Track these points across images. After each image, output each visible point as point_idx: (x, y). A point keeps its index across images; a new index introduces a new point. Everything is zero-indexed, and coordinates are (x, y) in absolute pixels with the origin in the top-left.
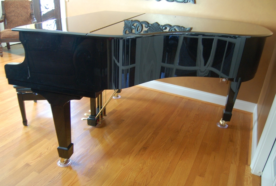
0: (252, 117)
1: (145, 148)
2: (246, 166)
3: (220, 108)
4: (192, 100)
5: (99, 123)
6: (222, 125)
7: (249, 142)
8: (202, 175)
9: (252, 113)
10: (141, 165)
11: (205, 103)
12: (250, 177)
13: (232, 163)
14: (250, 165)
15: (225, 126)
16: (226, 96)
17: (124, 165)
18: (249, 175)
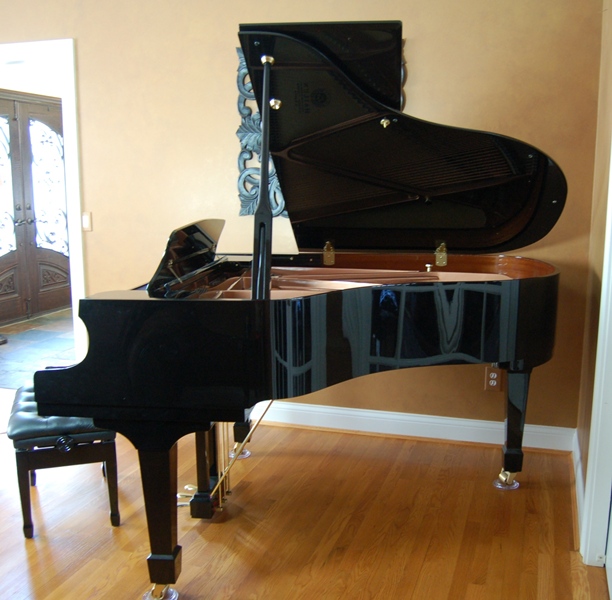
0: (571, 460)
1: (340, 549)
2: (572, 553)
3: (495, 450)
4: (426, 442)
5: (218, 510)
6: (505, 484)
7: (571, 509)
8: (480, 581)
9: (570, 453)
10: (340, 581)
11: (459, 446)
12: (582, 572)
13: (540, 551)
14: (578, 550)
15: (513, 484)
16: (502, 420)
17: (303, 586)
18: (581, 568)
